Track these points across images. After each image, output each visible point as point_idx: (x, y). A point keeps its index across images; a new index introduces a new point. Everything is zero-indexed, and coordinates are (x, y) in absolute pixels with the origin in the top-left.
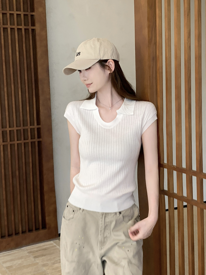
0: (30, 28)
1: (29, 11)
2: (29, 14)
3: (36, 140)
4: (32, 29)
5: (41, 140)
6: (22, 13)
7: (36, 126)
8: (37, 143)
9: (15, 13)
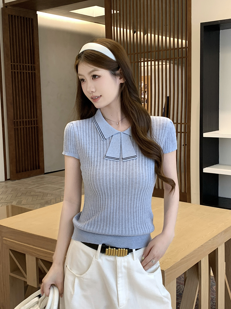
0: (33, 72)
1: (33, 64)
2: (33, 65)
3: (36, 125)
4: (34, 73)
5: (38, 125)
6: (30, 65)
7: (35, 119)
8: (36, 127)
9: (27, 65)
